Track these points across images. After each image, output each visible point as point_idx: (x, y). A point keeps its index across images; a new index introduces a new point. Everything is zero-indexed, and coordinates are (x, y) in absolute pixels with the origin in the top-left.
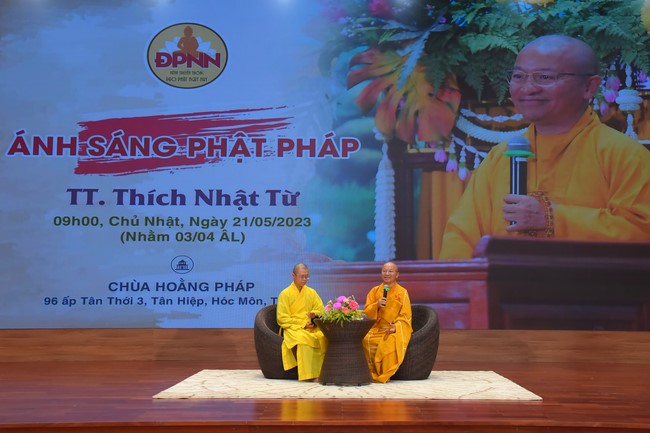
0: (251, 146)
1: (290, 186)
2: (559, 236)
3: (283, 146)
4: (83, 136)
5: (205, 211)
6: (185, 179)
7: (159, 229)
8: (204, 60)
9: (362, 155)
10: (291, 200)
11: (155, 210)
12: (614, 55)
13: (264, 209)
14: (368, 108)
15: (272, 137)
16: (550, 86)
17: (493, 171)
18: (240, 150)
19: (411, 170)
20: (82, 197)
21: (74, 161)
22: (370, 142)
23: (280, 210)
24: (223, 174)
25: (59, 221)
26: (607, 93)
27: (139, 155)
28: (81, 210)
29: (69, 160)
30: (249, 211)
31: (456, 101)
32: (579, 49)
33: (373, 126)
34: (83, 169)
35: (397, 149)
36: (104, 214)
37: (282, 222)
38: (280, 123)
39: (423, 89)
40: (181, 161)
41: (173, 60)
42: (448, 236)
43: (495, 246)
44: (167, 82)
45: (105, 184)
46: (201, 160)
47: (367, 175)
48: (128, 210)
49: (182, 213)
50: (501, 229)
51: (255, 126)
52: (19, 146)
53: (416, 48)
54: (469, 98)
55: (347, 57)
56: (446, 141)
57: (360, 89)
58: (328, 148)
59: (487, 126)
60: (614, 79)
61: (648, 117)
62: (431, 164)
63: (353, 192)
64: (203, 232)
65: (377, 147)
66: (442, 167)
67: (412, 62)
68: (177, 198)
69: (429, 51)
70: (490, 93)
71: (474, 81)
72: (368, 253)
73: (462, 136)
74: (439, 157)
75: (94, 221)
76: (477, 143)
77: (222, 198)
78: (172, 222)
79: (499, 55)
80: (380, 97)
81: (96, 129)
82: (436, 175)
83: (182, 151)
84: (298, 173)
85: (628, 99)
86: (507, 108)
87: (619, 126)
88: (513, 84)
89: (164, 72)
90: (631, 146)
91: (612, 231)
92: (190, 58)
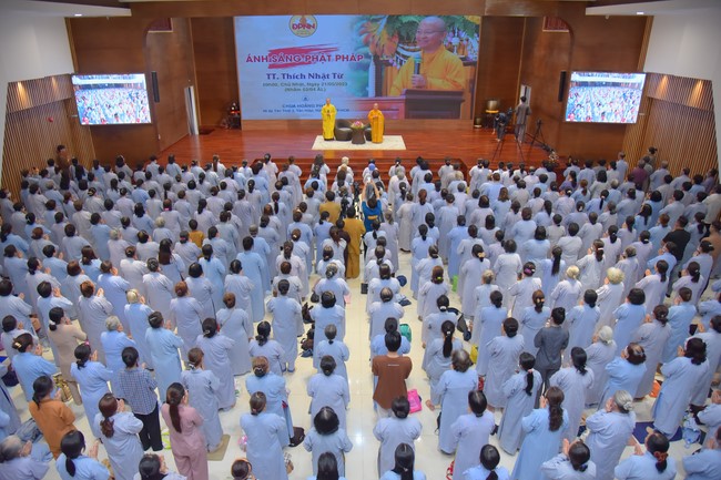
0: (326, 58)
1: (338, 72)
2: (429, 89)
3: (337, 58)
4: (270, 55)
5: (312, 81)
6: (305, 70)
7: (298, 87)
8: (309, 26)
9: (364, 60)
10: (341, 77)
11: (296, 81)
12: (452, 25)
13: (331, 80)
14: (366, 44)
15: (333, 54)
16: (430, 36)
17: (409, 66)
18: (323, 59)
19: (381, 66)
20: (271, 77)
21: (268, 64)
22: (367, 56)
23: (337, 80)
24: (317, 68)
25: (264, 85)
26: (449, 39)
27: (289, 62)
28: (271, 81)
29: (266, 64)
30: (327, 81)
31: (397, 40)
33: (368, 50)
34: (271, 67)
35: (376, 58)
36: (279, 82)
37: (340, 84)
38: (336, 49)
39: (386, 36)
40: (303, 63)
41: (298, 27)
42: (393, 89)
43: (408, 92)
44: (297, 35)
45: (278, 72)
46: (310, 63)
47: (366, 68)
48: (287, 81)
49: (304, 81)
50: (410, 87)
51: (327, 51)
52: (249, 60)
53: (384, 21)
54: (401, 40)
55: (359, 25)
56: (393, 56)
57: (363, 37)
58: (353, 58)
59: (407, 50)
60: (451, 34)
61: (461, 47)
62: (388, 64)
63: (362, 74)
64: (312, 87)
65: (370, 57)
66: (391, 65)
67: (382, 26)
68: (303, 76)
69: (388, 22)
70: (409, 38)
71: (404, 34)
72: (366, 94)
73: (398, 53)
74: (391, 61)
75: (276, 85)
76: (404, 56)
77: (317, 76)
78: (301, 85)
79: (413, 24)
80: (371, 40)
81: (274, 52)
82: (389, 67)
83: (303, 60)
84: (343, 67)
85: (455, 41)
86: (415, 43)
87: (451, 50)
88: (417, 35)
89: (295, 31)
90: (455, 57)
91: (447, 87)
92: (304, 26)
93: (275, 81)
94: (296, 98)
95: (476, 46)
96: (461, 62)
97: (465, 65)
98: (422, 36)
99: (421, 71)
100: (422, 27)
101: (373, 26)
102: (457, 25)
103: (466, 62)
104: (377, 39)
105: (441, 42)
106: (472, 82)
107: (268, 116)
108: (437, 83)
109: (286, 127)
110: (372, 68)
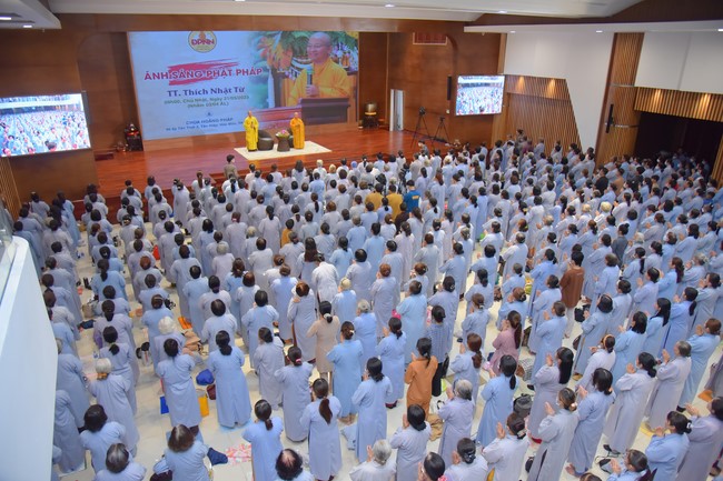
0: (228, 73)
1: (240, 85)
2: (321, 97)
3: (238, 72)
4: (170, 72)
5: (214, 96)
6: (206, 85)
7: (200, 103)
8: (209, 42)
9: (263, 74)
10: (242, 90)
11: (198, 96)
12: (336, 39)
13: (233, 94)
14: (264, 58)
15: (234, 69)
16: (319, 49)
17: (302, 77)
18: (224, 74)
19: (279, 78)
20: (173, 94)
21: (168, 81)
22: (266, 69)
23: (239, 94)
24: (219, 82)
25: (166, 102)
26: (334, 52)
27: (190, 78)
28: (173, 98)
30: (229, 95)
31: (291, 54)
32: (327, 37)
33: (266, 64)
34: (172, 83)
35: (274, 71)
36: (181, 99)
37: (242, 97)
38: (236, 64)
39: (281, 51)
40: (205, 79)
41: (198, 42)
42: (290, 99)
43: (304, 101)
44: (196, 50)
45: (180, 88)
46: (211, 78)
47: (265, 81)
48: (189, 97)
49: (208, 97)
50: (305, 96)
51: (228, 65)
52: (148, 77)
53: (279, 36)
54: (295, 54)
55: (257, 40)
56: (288, 68)
57: (262, 50)
58: (253, 72)
59: (300, 63)
60: (336, 47)
61: (345, 59)
62: (284, 76)
63: (261, 87)
64: (214, 103)
65: (268, 71)
66: (287, 77)
67: (277, 41)
68: (205, 92)
69: (283, 37)
70: (301, 52)
71: (296, 48)
72: (267, 106)
73: (293, 66)
74: (287, 74)
75: (178, 102)
76: (297, 68)
77: (220, 91)
78: (204, 100)
79: (303, 39)
80: (268, 54)
81: (174, 69)
82: (286, 79)
83: (205, 75)
84: (243, 81)
85: (340, 54)
86: (306, 57)
87: (337, 62)
88: (308, 48)
89: (195, 47)
90: (340, 68)
91: (335, 94)
92: (203, 42)
93: (177, 98)
94: (199, 114)
95: (357, 58)
96: (345, 72)
97: (349, 74)
98: (312, 49)
99: (314, 82)
100: (312, 42)
101: (269, 42)
102: (340, 40)
103: (350, 72)
104: (273, 52)
105: (328, 55)
106: (355, 88)
107: (171, 134)
108: (328, 92)
109: (191, 144)
110: (271, 81)
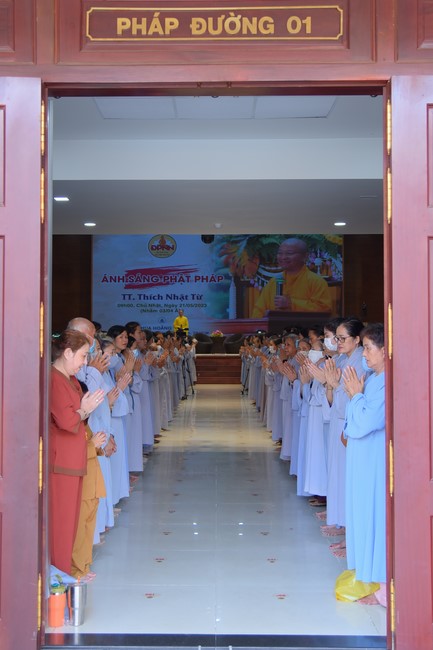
0: (185, 279)
1: (198, 292)
2: (293, 310)
3: (197, 279)
4: (127, 275)
5: (170, 302)
6: (162, 290)
7: (154, 308)
8: (168, 248)
9: (224, 281)
10: (200, 298)
11: (152, 302)
12: (314, 246)
13: (190, 301)
14: (226, 264)
15: (193, 275)
16: (291, 257)
18: (182, 280)
19: (242, 287)
20: (127, 297)
21: (124, 284)
22: (227, 277)
23: (196, 301)
24: (176, 288)
25: (119, 306)
26: (311, 259)
27: (146, 282)
28: (127, 302)
29: (123, 284)
30: (185, 302)
31: (258, 262)
32: (301, 243)
33: (228, 271)
34: (127, 287)
35: (237, 279)
36: (134, 303)
38: (195, 270)
39: (246, 257)
40: (161, 284)
41: (157, 248)
42: (255, 311)
43: (271, 314)
44: (156, 256)
45: (135, 292)
46: (168, 283)
47: (226, 289)
48: (143, 302)
49: (162, 302)
50: (273, 308)
51: (186, 272)
52: (105, 279)
53: (244, 243)
54: (263, 261)
55: (219, 246)
56: (254, 276)
57: (223, 258)
58: (213, 279)
59: (269, 271)
60: (313, 254)
61: (325, 268)
62: (249, 285)
63: (222, 295)
64: (169, 309)
65: (229, 278)
66: (252, 285)
67: (242, 248)
68: (160, 297)
69: (248, 243)
70: (270, 259)
71: (264, 255)
72: (226, 316)
73: (260, 274)
74: (252, 282)
75: (131, 305)
76: (265, 277)
77: (175, 297)
78: (158, 306)
79: (273, 245)
80: (231, 260)
81: (131, 273)
82: (250, 289)
83: (161, 280)
84: (202, 288)
85: (318, 262)
88: (278, 256)
89: (154, 252)
90: (318, 278)
91: (312, 308)
92: (163, 247)
93: (130, 302)
94: (151, 319)
95: (340, 267)
96: (326, 283)
97: (330, 285)
98: (284, 257)
99: (284, 293)
100: (283, 249)
101: (233, 248)
102: (318, 247)
103: (331, 282)
104: (237, 259)
105: (302, 264)
106: (338, 302)
108: (301, 304)
110: (232, 290)
